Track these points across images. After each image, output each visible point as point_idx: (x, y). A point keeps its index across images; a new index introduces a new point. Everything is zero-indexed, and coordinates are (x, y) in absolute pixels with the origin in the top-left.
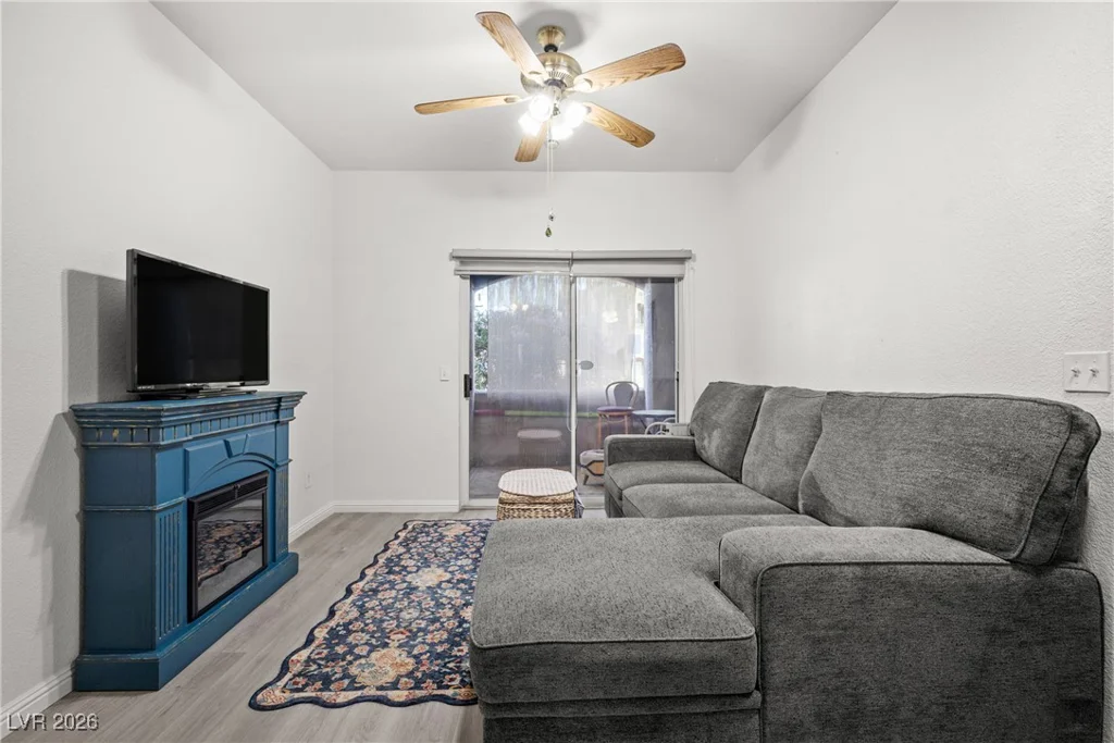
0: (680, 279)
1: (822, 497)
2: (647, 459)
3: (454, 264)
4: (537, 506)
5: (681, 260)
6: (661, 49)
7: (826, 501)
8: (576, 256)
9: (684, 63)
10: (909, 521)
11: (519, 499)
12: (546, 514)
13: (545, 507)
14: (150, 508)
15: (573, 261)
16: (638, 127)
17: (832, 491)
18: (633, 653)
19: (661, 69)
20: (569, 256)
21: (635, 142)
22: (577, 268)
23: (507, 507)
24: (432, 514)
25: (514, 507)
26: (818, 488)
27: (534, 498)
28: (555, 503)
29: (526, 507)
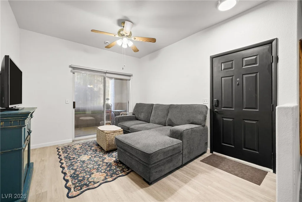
0: (129, 80)
1: (172, 122)
2: (127, 121)
3: (71, 69)
4: (115, 133)
5: (130, 76)
6: (153, 38)
7: (173, 123)
8: (107, 72)
9: (155, 42)
10: (189, 123)
11: (111, 132)
12: (118, 134)
13: (117, 133)
14: (20, 148)
15: (106, 73)
16: (137, 49)
17: (174, 121)
18: (171, 148)
19: (151, 42)
20: (106, 72)
21: (135, 51)
22: (107, 75)
23: (108, 134)
24: (64, 144)
25: (110, 134)
26: (171, 121)
27: (115, 131)
28: (120, 132)
29: (113, 134)
